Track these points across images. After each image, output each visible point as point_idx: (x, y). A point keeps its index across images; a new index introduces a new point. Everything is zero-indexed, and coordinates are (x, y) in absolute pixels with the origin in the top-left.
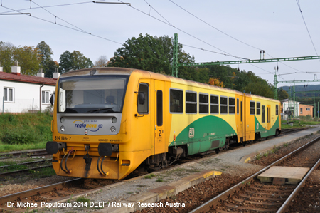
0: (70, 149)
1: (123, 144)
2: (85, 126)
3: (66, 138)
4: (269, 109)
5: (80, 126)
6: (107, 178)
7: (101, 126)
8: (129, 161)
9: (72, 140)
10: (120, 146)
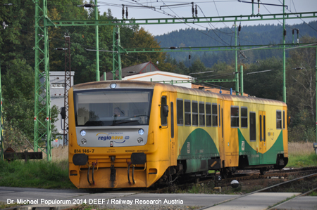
0: (92, 161)
1: (150, 154)
2: (110, 138)
3: (88, 151)
4: (263, 119)
5: (105, 139)
6: (135, 186)
7: (127, 138)
8: (156, 170)
9: (95, 152)
10: (147, 156)
